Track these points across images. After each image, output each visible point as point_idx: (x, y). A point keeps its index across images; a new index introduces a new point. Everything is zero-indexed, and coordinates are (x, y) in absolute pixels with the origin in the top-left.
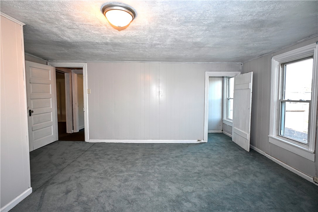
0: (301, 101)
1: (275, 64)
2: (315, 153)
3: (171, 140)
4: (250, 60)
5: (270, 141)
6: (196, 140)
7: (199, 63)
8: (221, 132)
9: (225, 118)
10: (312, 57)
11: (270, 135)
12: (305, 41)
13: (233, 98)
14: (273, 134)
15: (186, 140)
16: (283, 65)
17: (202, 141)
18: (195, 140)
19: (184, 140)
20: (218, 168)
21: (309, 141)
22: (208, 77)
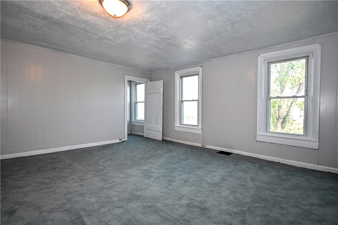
0: (193, 100)
1: (177, 76)
2: (202, 129)
3: (93, 142)
4: (158, 72)
5: (176, 129)
6: (118, 140)
7: (119, 66)
8: (130, 133)
9: (133, 120)
10: (198, 74)
11: (176, 125)
12: (195, 64)
13: (144, 101)
14: (177, 124)
15: (109, 141)
16: (182, 77)
17: (123, 140)
18: (116, 140)
19: (106, 141)
20: (152, 153)
21: (198, 123)
22: (127, 81)
